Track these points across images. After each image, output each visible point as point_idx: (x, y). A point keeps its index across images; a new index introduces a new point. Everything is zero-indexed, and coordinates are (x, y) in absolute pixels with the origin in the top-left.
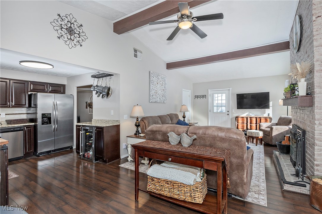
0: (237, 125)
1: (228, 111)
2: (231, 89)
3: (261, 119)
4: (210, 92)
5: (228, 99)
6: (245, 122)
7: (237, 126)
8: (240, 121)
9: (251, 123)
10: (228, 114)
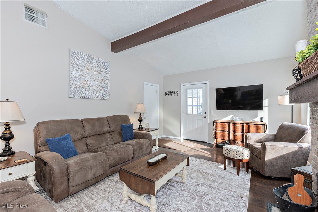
0: (216, 133)
1: (205, 113)
2: (208, 82)
3: (249, 126)
4: (183, 87)
5: (204, 96)
6: (227, 129)
7: (216, 135)
8: (219, 128)
9: (234, 131)
10: (205, 117)
